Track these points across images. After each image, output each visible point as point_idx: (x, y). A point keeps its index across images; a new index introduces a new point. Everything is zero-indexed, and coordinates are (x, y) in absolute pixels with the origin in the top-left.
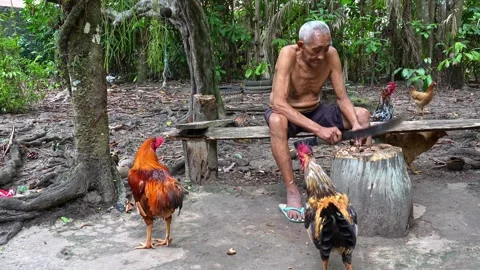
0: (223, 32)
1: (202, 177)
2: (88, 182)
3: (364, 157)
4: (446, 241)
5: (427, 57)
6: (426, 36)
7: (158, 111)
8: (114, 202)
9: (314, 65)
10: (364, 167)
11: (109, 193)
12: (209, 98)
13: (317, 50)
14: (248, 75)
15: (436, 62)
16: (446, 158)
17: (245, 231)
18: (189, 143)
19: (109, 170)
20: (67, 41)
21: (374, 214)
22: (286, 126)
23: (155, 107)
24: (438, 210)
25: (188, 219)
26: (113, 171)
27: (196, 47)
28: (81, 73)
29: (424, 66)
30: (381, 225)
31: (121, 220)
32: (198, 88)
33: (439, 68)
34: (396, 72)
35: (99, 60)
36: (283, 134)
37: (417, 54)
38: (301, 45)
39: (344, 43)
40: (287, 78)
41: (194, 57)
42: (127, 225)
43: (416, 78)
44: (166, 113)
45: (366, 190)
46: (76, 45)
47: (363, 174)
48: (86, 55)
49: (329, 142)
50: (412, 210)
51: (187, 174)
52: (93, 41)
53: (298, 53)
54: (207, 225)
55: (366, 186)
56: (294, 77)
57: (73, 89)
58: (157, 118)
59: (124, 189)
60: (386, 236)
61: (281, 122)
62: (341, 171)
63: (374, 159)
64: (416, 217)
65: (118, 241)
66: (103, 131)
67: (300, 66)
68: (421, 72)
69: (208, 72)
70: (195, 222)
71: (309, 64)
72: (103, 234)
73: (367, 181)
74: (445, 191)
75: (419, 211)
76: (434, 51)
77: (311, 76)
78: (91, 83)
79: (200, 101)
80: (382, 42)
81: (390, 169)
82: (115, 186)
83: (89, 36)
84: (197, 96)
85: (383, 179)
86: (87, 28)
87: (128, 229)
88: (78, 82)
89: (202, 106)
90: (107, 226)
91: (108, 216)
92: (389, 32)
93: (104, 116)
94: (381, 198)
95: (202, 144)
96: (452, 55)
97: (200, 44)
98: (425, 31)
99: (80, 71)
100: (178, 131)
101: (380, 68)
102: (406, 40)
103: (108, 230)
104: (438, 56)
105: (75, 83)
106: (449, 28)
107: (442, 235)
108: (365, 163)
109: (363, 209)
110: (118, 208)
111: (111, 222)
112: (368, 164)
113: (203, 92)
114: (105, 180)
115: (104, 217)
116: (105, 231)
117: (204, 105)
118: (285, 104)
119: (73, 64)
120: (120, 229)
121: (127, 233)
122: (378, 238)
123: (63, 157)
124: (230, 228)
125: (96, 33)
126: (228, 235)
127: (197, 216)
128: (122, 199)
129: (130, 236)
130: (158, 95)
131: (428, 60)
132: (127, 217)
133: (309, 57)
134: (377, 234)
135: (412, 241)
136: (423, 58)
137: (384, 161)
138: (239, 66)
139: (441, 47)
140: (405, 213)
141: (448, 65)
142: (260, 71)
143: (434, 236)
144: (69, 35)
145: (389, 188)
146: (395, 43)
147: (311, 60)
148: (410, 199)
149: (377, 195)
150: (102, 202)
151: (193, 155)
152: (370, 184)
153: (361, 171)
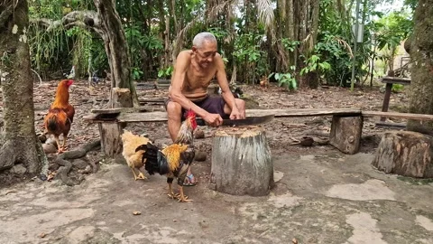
0: (142, 42)
1: (114, 152)
2: (14, 156)
3: (236, 135)
4: (296, 197)
5: (293, 65)
6: (292, 50)
7: (85, 101)
8: (38, 172)
9: (204, 65)
10: (236, 142)
11: (33, 165)
12: (125, 90)
13: (207, 54)
14: (160, 75)
15: (299, 69)
16: (301, 137)
17: (145, 193)
18: (104, 125)
19: (34, 146)
21: (244, 178)
22: (180, 111)
23: (84, 98)
24: (292, 175)
25: (100, 185)
26: (37, 147)
27: (115, 51)
28: (9, 66)
29: (291, 71)
30: (249, 186)
31: (42, 187)
32: (118, 82)
33: (301, 73)
34: (270, 76)
35: (25, 56)
36: (177, 117)
37: (286, 63)
38: (194, 50)
39: (234, 54)
40: (183, 75)
41: (114, 59)
42: (48, 191)
43: (284, 81)
44: (92, 103)
45: (238, 159)
46: (5, 43)
47: (235, 148)
48: (13, 51)
49: (213, 125)
50: (272, 174)
51: (102, 150)
52: (20, 40)
53: (193, 56)
54: (115, 190)
55: (238, 157)
56: (189, 75)
57: (2, 79)
58: (84, 106)
59: (47, 162)
60: (252, 195)
61: (176, 108)
62: (219, 146)
63: (244, 136)
64: (276, 180)
65: (38, 204)
66: (28, 114)
67: (194, 67)
68: (288, 76)
69: (125, 71)
70: (105, 187)
71: (200, 65)
72: (25, 199)
73: (239, 153)
74: (298, 162)
75: (278, 176)
76: (298, 61)
77: (202, 75)
78: (18, 74)
79: (118, 93)
80: (261, 53)
81: (255, 144)
82: (39, 160)
83: (17, 36)
84: (116, 89)
85: (250, 152)
86: (15, 30)
87: (48, 195)
88: (6, 73)
89: (119, 97)
90: (29, 192)
91: (32, 184)
92: (266, 46)
93: (31, 103)
94: (249, 166)
95: (114, 126)
96: (310, 64)
97: (118, 49)
98: (291, 46)
99: (9, 64)
100: (95, 115)
101: (259, 72)
102: (278, 53)
103: (30, 196)
104: (300, 64)
105: (4, 75)
106: (307, 45)
107: (294, 193)
108: (236, 139)
109: (236, 174)
110: (41, 178)
111: (33, 189)
112: (239, 140)
113: (121, 86)
114: (30, 154)
115: (28, 185)
116: (26, 196)
117: (121, 96)
118: (180, 95)
119: (2, 58)
120: (40, 195)
121: (47, 198)
122: (247, 197)
124: (133, 191)
125: (23, 34)
126: (131, 197)
127: (107, 183)
128: (45, 170)
129: (49, 200)
130: (87, 89)
131: (293, 68)
132: (47, 184)
133: (201, 59)
134: (246, 193)
135: (272, 198)
136: (289, 66)
137: (251, 138)
138: (155, 68)
139: (303, 59)
140: (267, 177)
141: (307, 72)
142: (170, 72)
143: (288, 194)
145: (254, 158)
146: (271, 55)
147: (202, 62)
148: (270, 167)
149: (246, 163)
150: (26, 173)
151: (107, 135)
152: (240, 155)
153: (233, 145)
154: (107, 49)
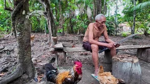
2: (23, 71)
8: (33, 77)
10: (132, 65)
11: (31, 74)
13: (103, 22)
14: (58, 32)
18: (58, 53)
20: (15, 17)
21: (134, 81)
26: (32, 65)
28: (21, 30)
32: (51, 35)
35: (28, 25)
38: (97, 21)
41: (50, 27)
44: (40, 41)
45: (132, 73)
46: (19, 19)
47: (131, 68)
48: (23, 22)
52: (26, 17)
57: (17, 35)
62: (122, 66)
63: (135, 62)
66: (29, 51)
69: (54, 31)
73: (133, 70)
78: (25, 33)
79: (53, 39)
82: (33, 71)
83: (25, 15)
85: (137, 69)
86: (24, 13)
88: (19, 33)
97: (52, 23)
99: (21, 29)
105: (18, 33)
110: (35, 80)
112: (133, 64)
113: (53, 36)
119: (17, 26)
123: (11, 57)
125: (27, 15)
128: (36, 76)
144: (16, 15)
149: (136, 74)
150: (28, 78)
151: (59, 57)
152: (133, 71)
153: (130, 66)
154: (48, 24)
